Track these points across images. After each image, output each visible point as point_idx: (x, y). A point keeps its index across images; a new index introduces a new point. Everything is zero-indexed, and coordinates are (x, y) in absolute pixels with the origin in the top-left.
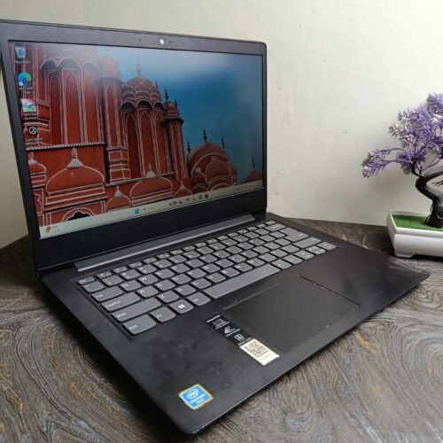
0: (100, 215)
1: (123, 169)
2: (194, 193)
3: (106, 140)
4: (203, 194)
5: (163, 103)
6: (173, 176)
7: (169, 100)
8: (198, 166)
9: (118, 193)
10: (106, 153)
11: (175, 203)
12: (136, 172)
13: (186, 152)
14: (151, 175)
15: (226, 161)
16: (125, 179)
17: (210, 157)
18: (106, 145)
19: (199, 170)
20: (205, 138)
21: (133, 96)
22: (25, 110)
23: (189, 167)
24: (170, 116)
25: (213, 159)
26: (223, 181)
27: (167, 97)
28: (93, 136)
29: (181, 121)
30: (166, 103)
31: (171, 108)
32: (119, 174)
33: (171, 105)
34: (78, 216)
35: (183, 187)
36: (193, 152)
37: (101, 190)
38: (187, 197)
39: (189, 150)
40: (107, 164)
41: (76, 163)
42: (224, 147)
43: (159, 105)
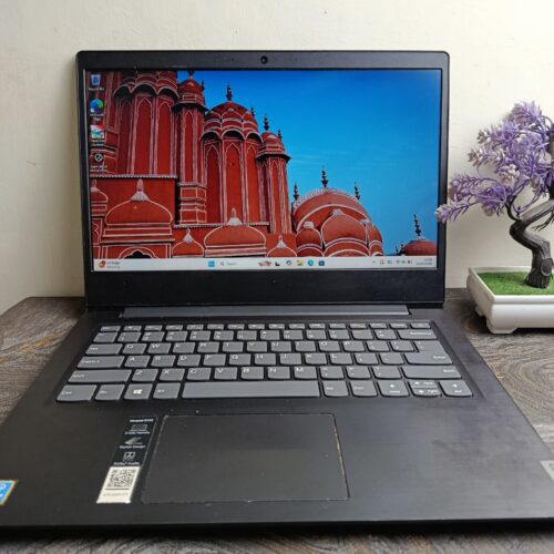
0: (163, 260)
1: (197, 210)
2: (300, 255)
3: (178, 173)
4: (316, 260)
5: (259, 134)
6: (269, 227)
7: (269, 131)
8: (308, 220)
9: (188, 238)
10: (177, 189)
11: (269, 263)
12: (214, 215)
13: (291, 199)
14: (235, 221)
15: (360, 217)
16: (198, 223)
17: (331, 208)
18: (178, 180)
19: (310, 225)
20: (325, 182)
21: (218, 125)
22: (93, 136)
23: (295, 218)
24: (268, 151)
25: (336, 212)
26: (353, 246)
27: (266, 128)
28: (163, 168)
29: (287, 159)
30: (264, 135)
31: (272, 141)
32: (191, 216)
33: (271, 137)
34: (138, 255)
35: (281, 244)
36: (301, 201)
37: (168, 231)
38: (288, 259)
39: (296, 197)
40: (178, 202)
41: (141, 196)
42: (358, 197)
43: (253, 136)
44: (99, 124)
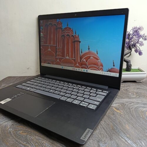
0: (53, 65)
2: (82, 68)
3: (57, 45)
4: (86, 70)
5: (74, 35)
6: (75, 60)
7: (76, 34)
8: (84, 59)
9: (58, 60)
10: (56, 48)
11: (74, 69)
12: (63, 55)
13: (80, 53)
14: (67, 57)
15: (97, 59)
16: (60, 57)
17: (90, 56)
18: (56, 46)
19: (85, 60)
20: (89, 49)
21: (65, 33)
22: (41, 35)
23: (81, 58)
24: (76, 40)
25: (91, 57)
26: (95, 67)
27: (75, 33)
28: (54, 44)
29: (80, 42)
30: (75, 35)
31: (77, 37)
32: (59, 55)
33: (77, 36)
34: (49, 63)
35: (78, 65)
37: (54, 58)
38: (79, 68)
39: (82, 52)
40: (56, 52)
41: (49, 50)
42: (97, 54)
43: (72, 36)
44: (42, 32)
